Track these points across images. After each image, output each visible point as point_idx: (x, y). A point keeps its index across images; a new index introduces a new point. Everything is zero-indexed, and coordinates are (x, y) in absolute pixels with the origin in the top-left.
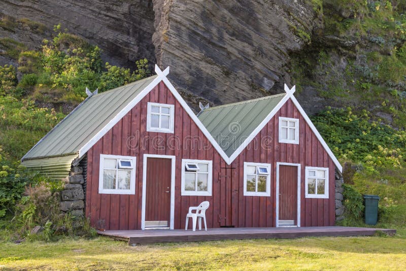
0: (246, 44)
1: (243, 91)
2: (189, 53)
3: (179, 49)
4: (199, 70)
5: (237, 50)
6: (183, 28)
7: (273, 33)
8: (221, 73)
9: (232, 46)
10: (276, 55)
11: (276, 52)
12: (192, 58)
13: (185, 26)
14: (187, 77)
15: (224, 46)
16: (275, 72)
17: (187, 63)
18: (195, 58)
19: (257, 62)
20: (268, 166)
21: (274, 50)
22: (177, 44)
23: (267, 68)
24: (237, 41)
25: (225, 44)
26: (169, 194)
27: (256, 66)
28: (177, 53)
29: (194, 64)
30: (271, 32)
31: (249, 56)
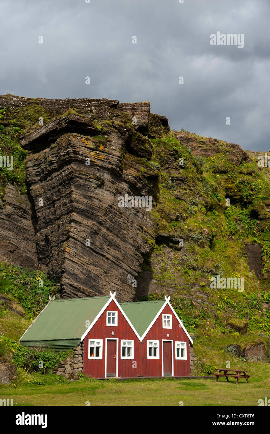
0: (118, 252)
1: (117, 285)
2: (82, 259)
3: (75, 257)
4: (89, 271)
5: (112, 256)
6: (78, 243)
7: (134, 243)
8: (103, 273)
9: (108, 253)
10: (136, 258)
11: (136, 256)
12: (84, 263)
13: (79, 241)
14: (82, 276)
15: (103, 254)
16: (135, 271)
17: (81, 267)
18: (86, 263)
19: (124, 264)
20: (158, 342)
21: (134, 255)
22: (75, 254)
23: (130, 268)
24: (111, 250)
25: (104, 253)
26: (116, 359)
27: (123, 267)
28: (75, 259)
29: (85, 267)
30: (132, 242)
31: (119, 260)
